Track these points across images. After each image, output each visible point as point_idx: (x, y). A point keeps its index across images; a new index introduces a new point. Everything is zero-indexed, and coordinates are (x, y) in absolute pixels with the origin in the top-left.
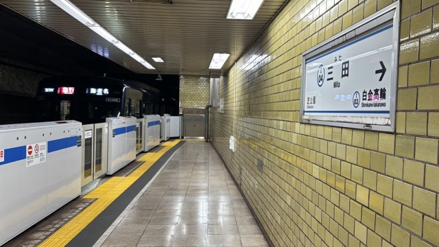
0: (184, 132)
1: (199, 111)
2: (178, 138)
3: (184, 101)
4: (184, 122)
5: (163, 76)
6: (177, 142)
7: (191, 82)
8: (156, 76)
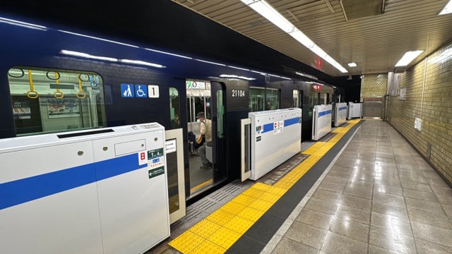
0: (364, 114)
1: (377, 99)
2: (359, 118)
3: (365, 92)
4: (364, 107)
5: (352, 76)
6: (358, 121)
7: (371, 79)
8: (348, 77)
